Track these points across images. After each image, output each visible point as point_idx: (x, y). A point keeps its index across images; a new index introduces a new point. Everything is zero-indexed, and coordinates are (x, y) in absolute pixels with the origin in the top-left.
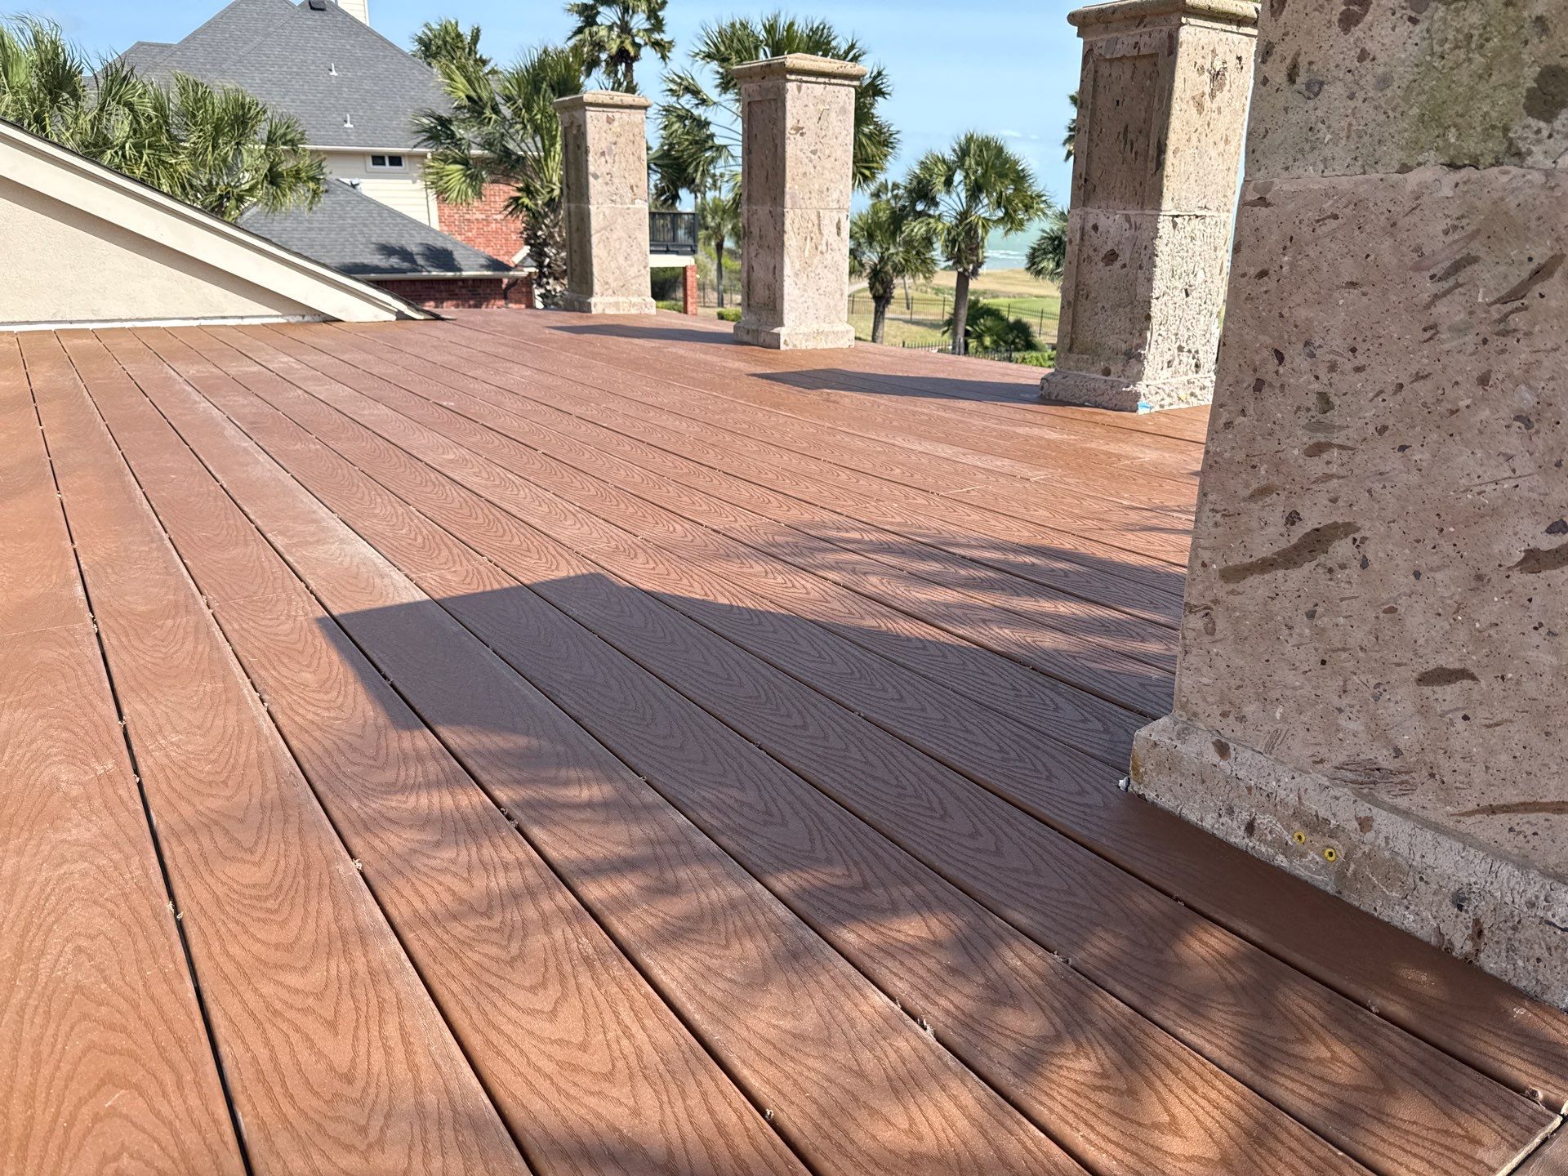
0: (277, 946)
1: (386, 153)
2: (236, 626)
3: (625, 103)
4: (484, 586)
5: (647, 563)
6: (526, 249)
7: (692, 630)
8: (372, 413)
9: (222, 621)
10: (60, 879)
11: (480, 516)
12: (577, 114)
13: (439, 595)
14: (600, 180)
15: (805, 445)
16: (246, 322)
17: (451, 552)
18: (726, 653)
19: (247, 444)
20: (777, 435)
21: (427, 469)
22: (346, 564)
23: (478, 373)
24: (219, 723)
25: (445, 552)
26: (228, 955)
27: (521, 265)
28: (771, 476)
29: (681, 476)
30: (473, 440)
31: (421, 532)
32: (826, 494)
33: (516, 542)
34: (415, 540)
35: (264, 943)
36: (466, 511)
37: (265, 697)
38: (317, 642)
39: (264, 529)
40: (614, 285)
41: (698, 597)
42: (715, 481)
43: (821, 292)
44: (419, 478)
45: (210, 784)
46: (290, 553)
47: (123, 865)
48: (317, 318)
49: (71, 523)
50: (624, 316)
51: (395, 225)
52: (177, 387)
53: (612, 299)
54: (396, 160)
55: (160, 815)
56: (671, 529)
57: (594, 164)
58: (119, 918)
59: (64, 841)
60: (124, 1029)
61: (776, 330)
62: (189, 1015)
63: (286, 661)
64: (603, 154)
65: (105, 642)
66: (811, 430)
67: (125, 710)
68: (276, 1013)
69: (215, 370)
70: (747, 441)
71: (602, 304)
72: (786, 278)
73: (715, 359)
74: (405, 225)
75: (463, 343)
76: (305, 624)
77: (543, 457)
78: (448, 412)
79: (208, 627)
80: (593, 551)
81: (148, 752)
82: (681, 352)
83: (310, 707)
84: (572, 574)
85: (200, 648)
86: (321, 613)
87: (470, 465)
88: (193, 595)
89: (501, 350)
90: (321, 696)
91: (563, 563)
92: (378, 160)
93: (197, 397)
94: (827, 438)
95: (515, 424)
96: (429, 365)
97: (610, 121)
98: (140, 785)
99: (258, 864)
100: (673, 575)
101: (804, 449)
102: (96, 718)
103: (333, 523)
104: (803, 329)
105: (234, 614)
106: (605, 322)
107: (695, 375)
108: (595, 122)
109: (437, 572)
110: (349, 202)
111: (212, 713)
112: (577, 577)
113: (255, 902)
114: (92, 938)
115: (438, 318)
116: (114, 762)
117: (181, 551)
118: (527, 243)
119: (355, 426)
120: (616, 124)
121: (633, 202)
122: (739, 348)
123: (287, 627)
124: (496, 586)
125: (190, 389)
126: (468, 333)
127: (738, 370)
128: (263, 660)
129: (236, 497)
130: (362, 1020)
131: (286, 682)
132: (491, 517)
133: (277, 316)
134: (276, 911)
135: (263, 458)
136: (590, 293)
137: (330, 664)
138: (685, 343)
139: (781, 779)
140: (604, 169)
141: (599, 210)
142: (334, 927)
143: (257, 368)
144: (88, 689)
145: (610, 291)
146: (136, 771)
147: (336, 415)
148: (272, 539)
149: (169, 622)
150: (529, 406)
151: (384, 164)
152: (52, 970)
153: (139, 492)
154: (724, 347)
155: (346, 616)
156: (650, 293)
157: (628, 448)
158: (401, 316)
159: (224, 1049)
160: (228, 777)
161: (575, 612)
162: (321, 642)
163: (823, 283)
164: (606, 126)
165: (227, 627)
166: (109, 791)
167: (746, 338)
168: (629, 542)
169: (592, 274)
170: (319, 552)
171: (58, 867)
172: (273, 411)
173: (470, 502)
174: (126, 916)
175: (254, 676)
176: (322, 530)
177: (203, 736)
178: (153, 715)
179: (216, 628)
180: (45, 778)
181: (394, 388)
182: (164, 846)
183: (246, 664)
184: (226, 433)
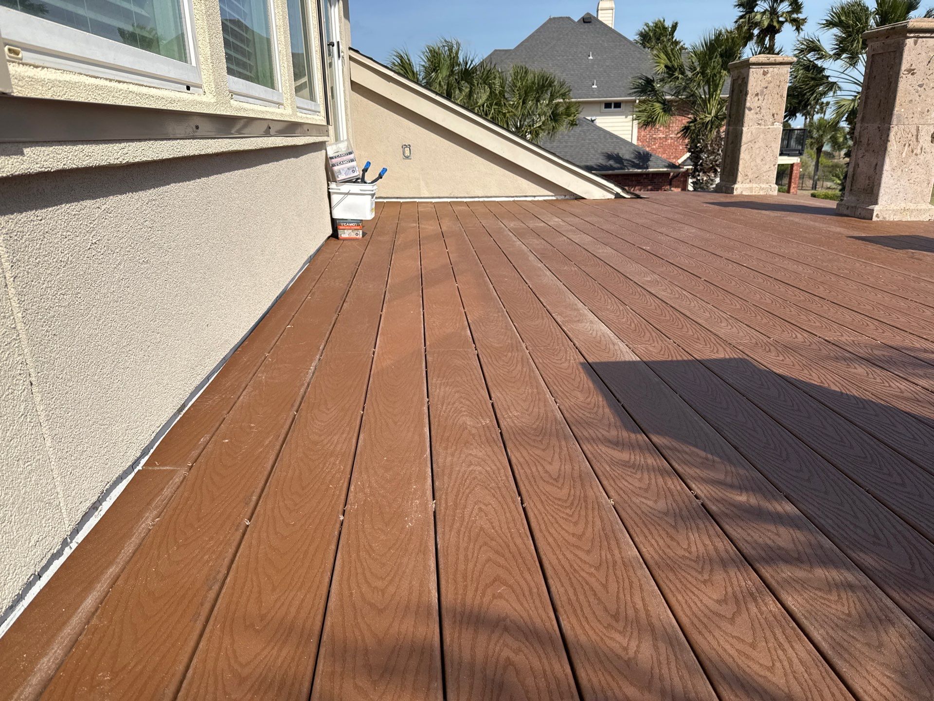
0: (573, 535)
1: (612, 101)
2: (541, 361)
4: (672, 357)
5: (778, 356)
6: (688, 154)
7: (812, 405)
8: (604, 252)
9: (534, 357)
10: (471, 472)
11: (668, 315)
12: (743, 71)
13: (646, 359)
14: (752, 111)
15: (895, 288)
16: (536, 199)
17: (651, 334)
18: (839, 424)
19: (540, 265)
20: (872, 280)
21: (635, 285)
22: (594, 335)
23: (663, 230)
25: (648, 334)
26: (549, 532)
27: (683, 164)
28: (868, 307)
29: (800, 301)
30: (662, 270)
31: (634, 322)
32: (914, 324)
33: (690, 333)
34: (631, 325)
35: (567, 531)
36: (659, 311)
37: (557, 400)
38: (581, 376)
39: (550, 311)
40: (750, 176)
41: (816, 383)
42: (825, 307)
43: (911, 181)
44: (631, 290)
45: (534, 440)
46: (566, 326)
47: (497, 472)
48: (572, 197)
49: (463, 299)
50: (755, 196)
51: (612, 143)
52: (505, 233)
53: (748, 186)
54: (618, 105)
55: (512, 452)
56: (794, 336)
57: (750, 101)
58: (497, 499)
59: (471, 454)
60: (503, 556)
61: (871, 207)
62: (533, 558)
63: (566, 383)
64: (757, 95)
65: (482, 360)
66: (899, 277)
67: (493, 395)
68: (575, 570)
69: (522, 224)
70: (848, 282)
71: (741, 188)
72: (884, 172)
73: (821, 225)
74: (618, 143)
75: (654, 212)
76: (575, 365)
77: (705, 282)
78: (646, 253)
79: (527, 359)
80: (741, 344)
81: (504, 418)
82: (797, 220)
83: (580, 410)
84: (727, 357)
85: (525, 369)
86: (582, 360)
87: (660, 285)
88: (519, 342)
89: (676, 216)
91: (720, 349)
92: (608, 105)
93: (515, 239)
94: (912, 284)
95: (687, 262)
96: (634, 225)
97: (765, 73)
98: (501, 433)
99: (561, 488)
100: (797, 367)
101: (894, 291)
102: (480, 397)
103: (586, 312)
104: (893, 206)
105: (539, 354)
106: (743, 200)
107: (807, 235)
108: (755, 75)
109: (644, 346)
110: (589, 130)
111: (532, 404)
112: (730, 359)
113: (560, 508)
114: (487, 506)
115: (638, 197)
116: (489, 421)
117: (513, 318)
118: (689, 151)
119: (595, 258)
120: (769, 75)
121: (773, 124)
122: (839, 218)
123: (566, 365)
124: (679, 358)
125: (511, 234)
126: (656, 206)
127: (840, 233)
128: (555, 381)
129: (536, 293)
130: (621, 589)
131: (568, 395)
132: (674, 316)
133: (552, 196)
134: (571, 516)
135: (548, 273)
136: (735, 182)
137: (589, 388)
138: (800, 214)
139: (885, 516)
140: (756, 104)
141: (749, 130)
142: (602, 533)
143: (542, 224)
144: (476, 382)
145: (748, 180)
146: (499, 426)
147: (584, 252)
148: (555, 317)
149: (510, 354)
150: (695, 251)
151: (611, 107)
152: (470, 516)
153: (491, 286)
154: (828, 217)
155: (596, 363)
156: (775, 181)
157: (761, 280)
158: (618, 196)
159: (551, 581)
160: (543, 440)
161: (731, 381)
162: (583, 376)
163: (915, 175)
164: (763, 77)
165: (536, 361)
166: (489, 434)
167: (845, 212)
168: (765, 341)
169: (737, 170)
170: (580, 326)
171: (469, 466)
172: (552, 248)
173: (661, 307)
174: (501, 499)
175: (551, 388)
176: (580, 315)
177: (529, 415)
178: (506, 400)
179: (531, 360)
180: (461, 422)
181: (615, 238)
182: (515, 467)
183: (547, 382)
184: (529, 258)
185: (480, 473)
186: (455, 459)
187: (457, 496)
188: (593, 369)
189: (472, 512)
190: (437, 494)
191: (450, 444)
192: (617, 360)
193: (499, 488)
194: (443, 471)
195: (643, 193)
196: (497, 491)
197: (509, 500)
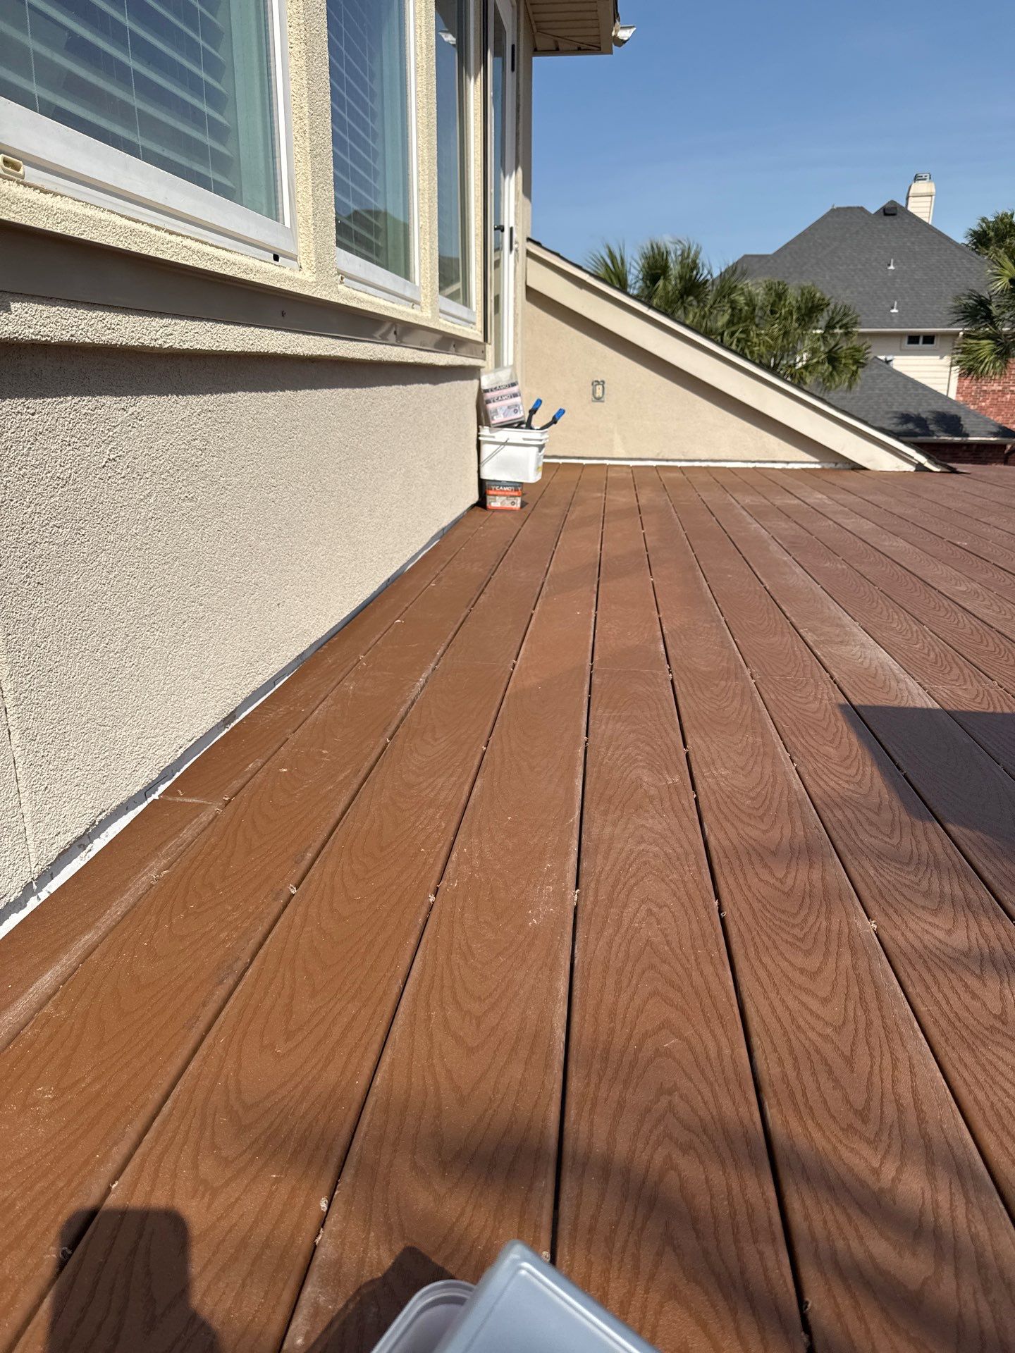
0: (802, 970)
1: (920, 333)
2: (773, 697)
4: (995, 708)
8: (891, 544)
9: (762, 691)
10: (641, 853)
11: (991, 644)
13: (951, 706)
16: (790, 466)
19: (786, 558)
21: (940, 596)
22: (866, 664)
23: (991, 519)
24: (758, 769)
25: (956, 671)
26: (761, 962)
30: (985, 577)
31: (934, 650)
34: (928, 654)
35: (791, 964)
36: (977, 638)
37: (795, 758)
38: (839, 724)
39: (797, 624)
44: (933, 603)
45: (750, 815)
46: (819, 648)
47: (683, 857)
48: (847, 466)
49: (658, 599)
51: (916, 395)
52: (735, 510)
54: (929, 339)
55: (711, 829)
58: (679, 899)
59: (643, 826)
62: (729, 1000)
63: (812, 733)
65: (677, 688)
67: (689, 741)
68: (798, 1027)
69: (766, 501)
74: (925, 395)
75: (977, 493)
76: (829, 707)
78: (960, 550)
79: (752, 693)
81: (704, 777)
83: (832, 776)
85: (745, 708)
86: (842, 700)
87: (981, 598)
88: (741, 667)
90: (842, 770)
92: (913, 339)
93: (749, 519)
96: (945, 510)
98: (696, 800)
99: (788, 895)
102: (669, 742)
103: (856, 630)
105: (771, 686)
109: (949, 687)
110: (881, 375)
111: (753, 759)
113: (783, 925)
114: (660, 907)
115: (954, 471)
116: (678, 778)
117: (734, 632)
119: (877, 554)
123: (815, 706)
124: (1007, 711)
125: (745, 513)
126: (982, 486)
128: (794, 728)
129: (776, 598)
131: (812, 750)
132: (1002, 647)
133: (815, 463)
134: (801, 940)
135: (799, 570)
137: (850, 745)
142: (851, 973)
143: (797, 502)
144: (664, 719)
146: (694, 788)
147: (860, 543)
148: (803, 634)
149: (723, 683)
151: (917, 343)
152: (632, 921)
153: (705, 584)
155: (865, 707)
158: (920, 469)
159: (755, 1040)
160: (764, 814)
162: (842, 724)
165: (765, 696)
166: (675, 798)
170: (844, 650)
171: (640, 843)
172: (807, 535)
173: (981, 631)
174: (685, 900)
175: (786, 739)
176: (847, 634)
177: (746, 776)
178: (709, 751)
179: (757, 694)
180: (633, 776)
181: (912, 526)
182: (713, 854)
183: (780, 729)
184: (770, 548)
185: (656, 856)
186: (617, 831)
187: (614, 886)
188: (859, 716)
189: (635, 915)
190: (583, 881)
191: (612, 807)
192: (902, 705)
193: (683, 881)
194: (597, 846)
195: (959, 466)
196: (681, 886)
197: (699, 903)
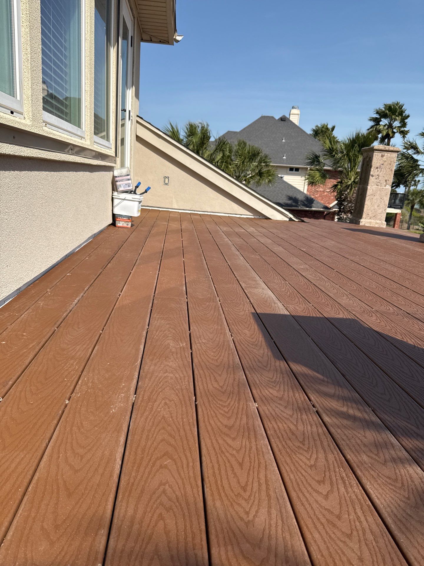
0: (226, 426)
1: (295, 167)
3: (390, 150)
4: (310, 314)
5: (377, 320)
6: (336, 202)
7: (395, 351)
8: (278, 249)
9: (223, 306)
10: (165, 377)
11: (311, 289)
12: (370, 154)
13: (293, 314)
14: (374, 177)
16: (242, 216)
17: (299, 300)
19: (238, 253)
21: (293, 270)
22: (263, 297)
23: (315, 241)
24: (217, 339)
25: (297, 299)
26: (210, 423)
27: (333, 207)
29: (393, 289)
31: (289, 291)
33: (323, 301)
34: (287, 293)
35: (221, 423)
36: (306, 287)
37: (233, 335)
39: (239, 280)
40: (370, 215)
41: (399, 338)
42: (409, 294)
44: (291, 273)
45: (212, 359)
46: (246, 290)
47: (183, 379)
48: (264, 217)
49: (185, 268)
50: (372, 227)
51: (292, 191)
52: (220, 233)
53: (369, 221)
54: (297, 170)
55: (196, 366)
56: (388, 309)
57: (373, 171)
58: (179, 397)
59: (168, 365)
60: (174, 438)
63: (241, 324)
64: (377, 168)
65: (189, 305)
67: (191, 328)
69: (232, 230)
71: (365, 222)
73: (410, 247)
74: (295, 191)
75: (311, 230)
76: (248, 314)
77: (336, 272)
78: (302, 252)
79: (219, 307)
80: (354, 311)
81: (195, 343)
83: (246, 342)
84: (345, 317)
85: (215, 314)
86: (253, 311)
87: (308, 271)
88: (216, 297)
89: (324, 234)
90: (250, 339)
91: (341, 312)
92: (291, 169)
93: (225, 237)
95: (326, 259)
96: (298, 236)
97: (382, 156)
98: (192, 353)
102: (183, 328)
103: (261, 282)
105: (226, 305)
106: (365, 228)
107: (401, 251)
108: (377, 156)
109: (294, 306)
110: (279, 182)
111: (216, 335)
112: (347, 319)
113: (220, 406)
114: (170, 401)
115: (303, 221)
116: (185, 344)
117: (214, 282)
118: (337, 200)
119: (271, 252)
120: (385, 157)
121: (385, 186)
122: (420, 243)
123: (242, 313)
124: (314, 315)
125: (223, 234)
126: (313, 227)
127: (421, 252)
128: (234, 322)
129: (232, 269)
130: (252, 467)
131: (240, 331)
132: (315, 290)
133: (252, 216)
134: (227, 413)
135: (242, 258)
136: (361, 218)
137: (254, 329)
140: (377, 173)
141: (371, 188)
143: (244, 231)
144: (182, 319)
145: (369, 217)
146: (191, 348)
147: (266, 248)
148: (241, 284)
149: (208, 304)
150: (333, 254)
151: (293, 171)
153: (205, 262)
154: (414, 243)
155: (261, 314)
156: (384, 220)
157: (371, 274)
158: (291, 219)
159: (204, 459)
160: (218, 359)
161: (345, 332)
162: (252, 321)
164: (381, 158)
165: (224, 309)
166: (183, 353)
168: (369, 310)
169: (363, 211)
170: (256, 290)
171: (165, 373)
172: (246, 244)
173: (307, 284)
174: (181, 397)
175: (230, 327)
176: (257, 284)
177: (212, 343)
178: (199, 332)
179: (221, 308)
180: (166, 343)
181: (286, 242)
182: (196, 376)
183: (228, 322)
184: (232, 249)
185: (172, 378)
186: (156, 368)
187: (151, 393)
188: (259, 318)
189: (159, 405)
190: (138, 391)
191: (155, 358)
193: (182, 389)
194: (146, 375)
195: (305, 219)
196: (180, 391)
197: (187, 398)
